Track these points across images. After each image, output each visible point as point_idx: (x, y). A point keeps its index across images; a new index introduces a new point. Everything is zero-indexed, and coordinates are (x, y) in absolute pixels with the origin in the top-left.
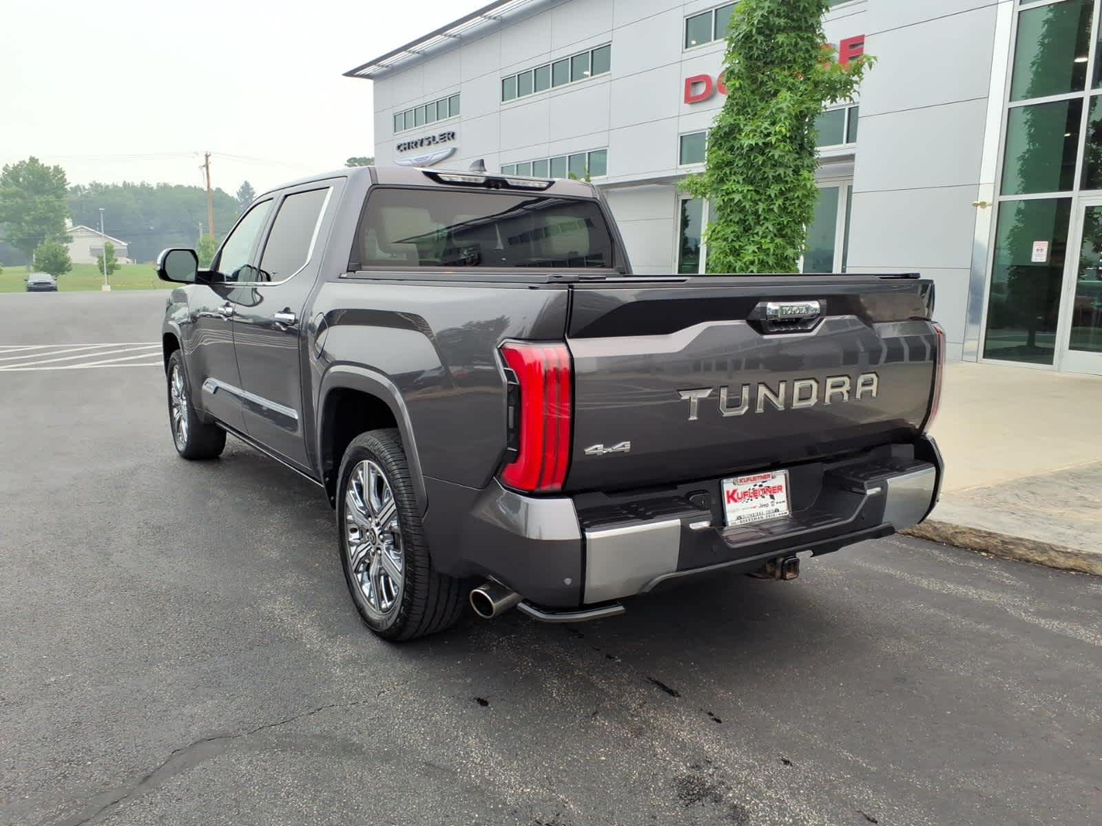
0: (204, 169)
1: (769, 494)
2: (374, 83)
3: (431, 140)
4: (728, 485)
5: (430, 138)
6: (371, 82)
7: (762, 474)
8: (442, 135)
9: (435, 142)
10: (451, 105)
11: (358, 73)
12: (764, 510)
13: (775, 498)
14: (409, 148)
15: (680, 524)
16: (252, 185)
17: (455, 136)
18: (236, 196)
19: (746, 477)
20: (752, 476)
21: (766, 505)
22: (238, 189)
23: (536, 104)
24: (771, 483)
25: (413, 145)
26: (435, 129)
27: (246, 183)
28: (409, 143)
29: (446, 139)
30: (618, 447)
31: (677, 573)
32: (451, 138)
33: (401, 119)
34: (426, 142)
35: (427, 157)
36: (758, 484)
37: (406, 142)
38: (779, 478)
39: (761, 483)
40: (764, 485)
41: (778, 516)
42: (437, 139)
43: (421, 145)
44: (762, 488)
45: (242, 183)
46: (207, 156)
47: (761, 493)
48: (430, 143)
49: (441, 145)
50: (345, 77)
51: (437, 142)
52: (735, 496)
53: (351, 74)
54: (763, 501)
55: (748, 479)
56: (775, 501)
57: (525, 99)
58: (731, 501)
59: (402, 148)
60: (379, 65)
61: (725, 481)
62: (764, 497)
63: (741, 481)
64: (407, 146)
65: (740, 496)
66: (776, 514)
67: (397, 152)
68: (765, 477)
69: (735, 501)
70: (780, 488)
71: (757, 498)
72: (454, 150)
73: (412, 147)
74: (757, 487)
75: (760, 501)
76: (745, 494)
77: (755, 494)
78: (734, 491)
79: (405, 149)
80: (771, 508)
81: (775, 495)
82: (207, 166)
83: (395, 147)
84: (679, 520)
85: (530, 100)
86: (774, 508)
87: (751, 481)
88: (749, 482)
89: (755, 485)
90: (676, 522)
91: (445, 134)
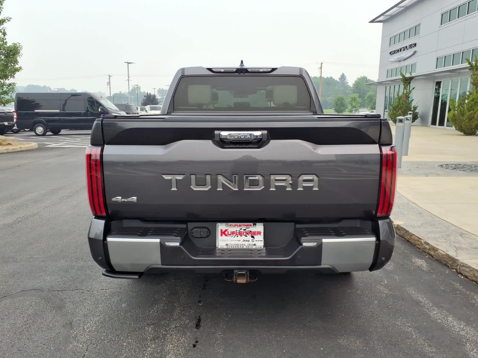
0: (320, 69)
1: (250, 235)
2: (383, 24)
3: (405, 48)
4: (221, 227)
5: (404, 47)
6: (381, 24)
7: (246, 224)
8: (410, 45)
9: (407, 49)
10: (416, 29)
11: (376, 20)
12: (246, 243)
13: (255, 238)
14: (395, 53)
15: (159, 241)
16: (345, 74)
17: (416, 45)
18: (338, 80)
19: (234, 224)
20: (238, 224)
21: (248, 241)
22: (339, 76)
23: (457, 24)
24: (253, 229)
25: (397, 51)
26: (407, 43)
27: (343, 74)
28: (395, 51)
29: (412, 47)
30: (130, 199)
31: (161, 266)
32: (414, 46)
33: (393, 40)
34: (403, 49)
35: (402, 57)
36: (243, 229)
37: (394, 50)
38: (260, 227)
39: (245, 228)
40: (247, 230)
41: (255, 248)
42: (408, 48)
43: (400, 51)
44: (245, 231)
45: (341, 74)
46: (322, 64)
47: (245, 234)
48: (404, 50)
49: (409, 50)
50: (369, 23)
51: (408, 49)
52: (226, 233)
53: (372, 21)
54: (246, 238)
55: (236, 225)
56: (255, 240)
57: (453, 22)
58: (224, 235)
59: (392, 53)
60: (385, 16)
61: (219, 224)
62: (247, 236)
63: (230, 225)
64: (394, 52)
65: (230, 233)
66: (253, 246)
67: (390, 55)
68: (248, 225)
69: (226, 235)
70: (259, 233)
71: (241, 236)
72: (415, 52)
73: (396, 53)
74: (242, 230)
75: (244, 237)
76: (233, 233)
77: (240, 234)
78: (226, 230)
79: (393, 54)
80: (251, 243)
81: (255, 236)
82: (321, 68)
83: (389, 53)
84: (159, 240)
85: (455, 23)
86: (253, 243)
87: (238, 226)
88: (236, 226)
89: (241, 229)
90: (158, 240)
91: (411, 45)
